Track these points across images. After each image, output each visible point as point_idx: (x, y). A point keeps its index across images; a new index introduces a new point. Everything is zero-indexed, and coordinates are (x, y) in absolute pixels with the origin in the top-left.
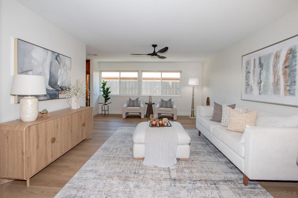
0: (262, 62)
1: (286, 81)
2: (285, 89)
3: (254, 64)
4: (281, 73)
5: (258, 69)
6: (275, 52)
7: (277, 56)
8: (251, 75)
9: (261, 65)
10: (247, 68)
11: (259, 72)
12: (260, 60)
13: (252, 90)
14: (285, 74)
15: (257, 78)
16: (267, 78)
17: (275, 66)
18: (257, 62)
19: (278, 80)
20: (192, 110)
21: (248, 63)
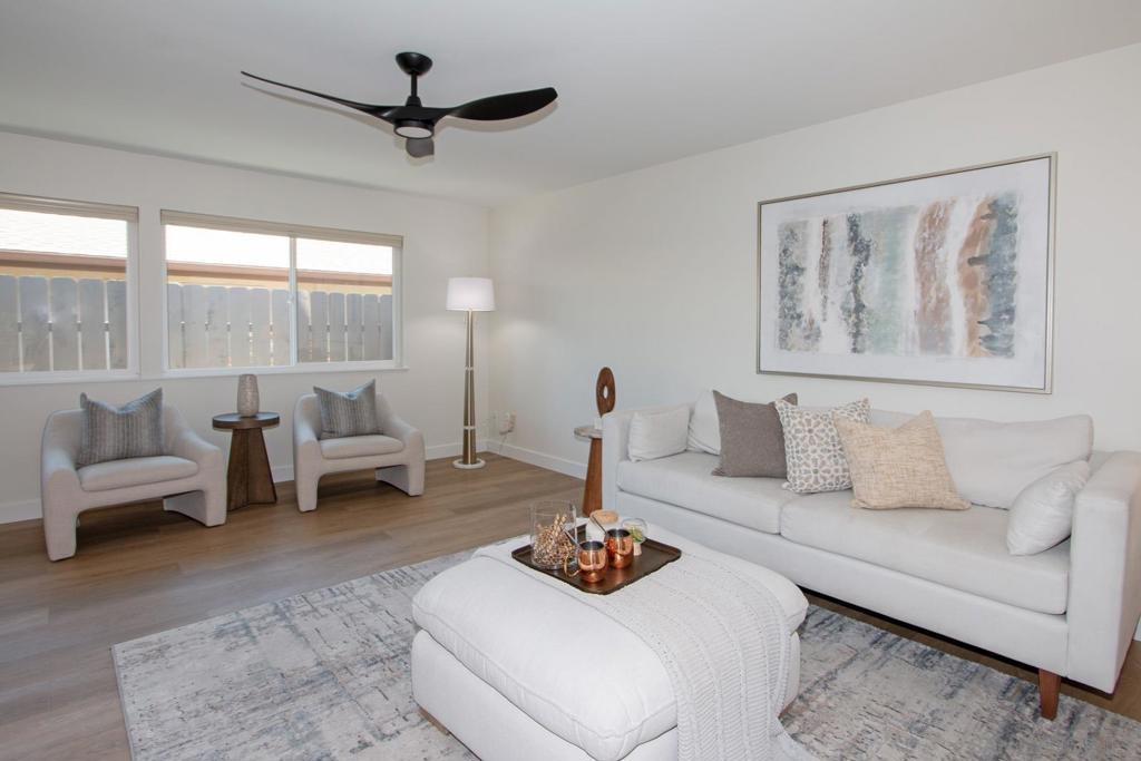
0: (866, 233)
1: (975, 308)
2: (972, 335)
3: (826, 239)
4: (952, 280)
5: (843, 260)
6: (924, 207)
7: (935, 221)
8: (810, 279)
9: (860, 247)
10: (785, 251)
11: (850, 269)
12: (853, 224)
13: (813, 334)
14: (969, 283)
15: (839, 292)
16: (890, 293)
17: (926, 255)
18: (841, 233)
19: (943, 302)
20: (466, 431)
21: (791, 234)
